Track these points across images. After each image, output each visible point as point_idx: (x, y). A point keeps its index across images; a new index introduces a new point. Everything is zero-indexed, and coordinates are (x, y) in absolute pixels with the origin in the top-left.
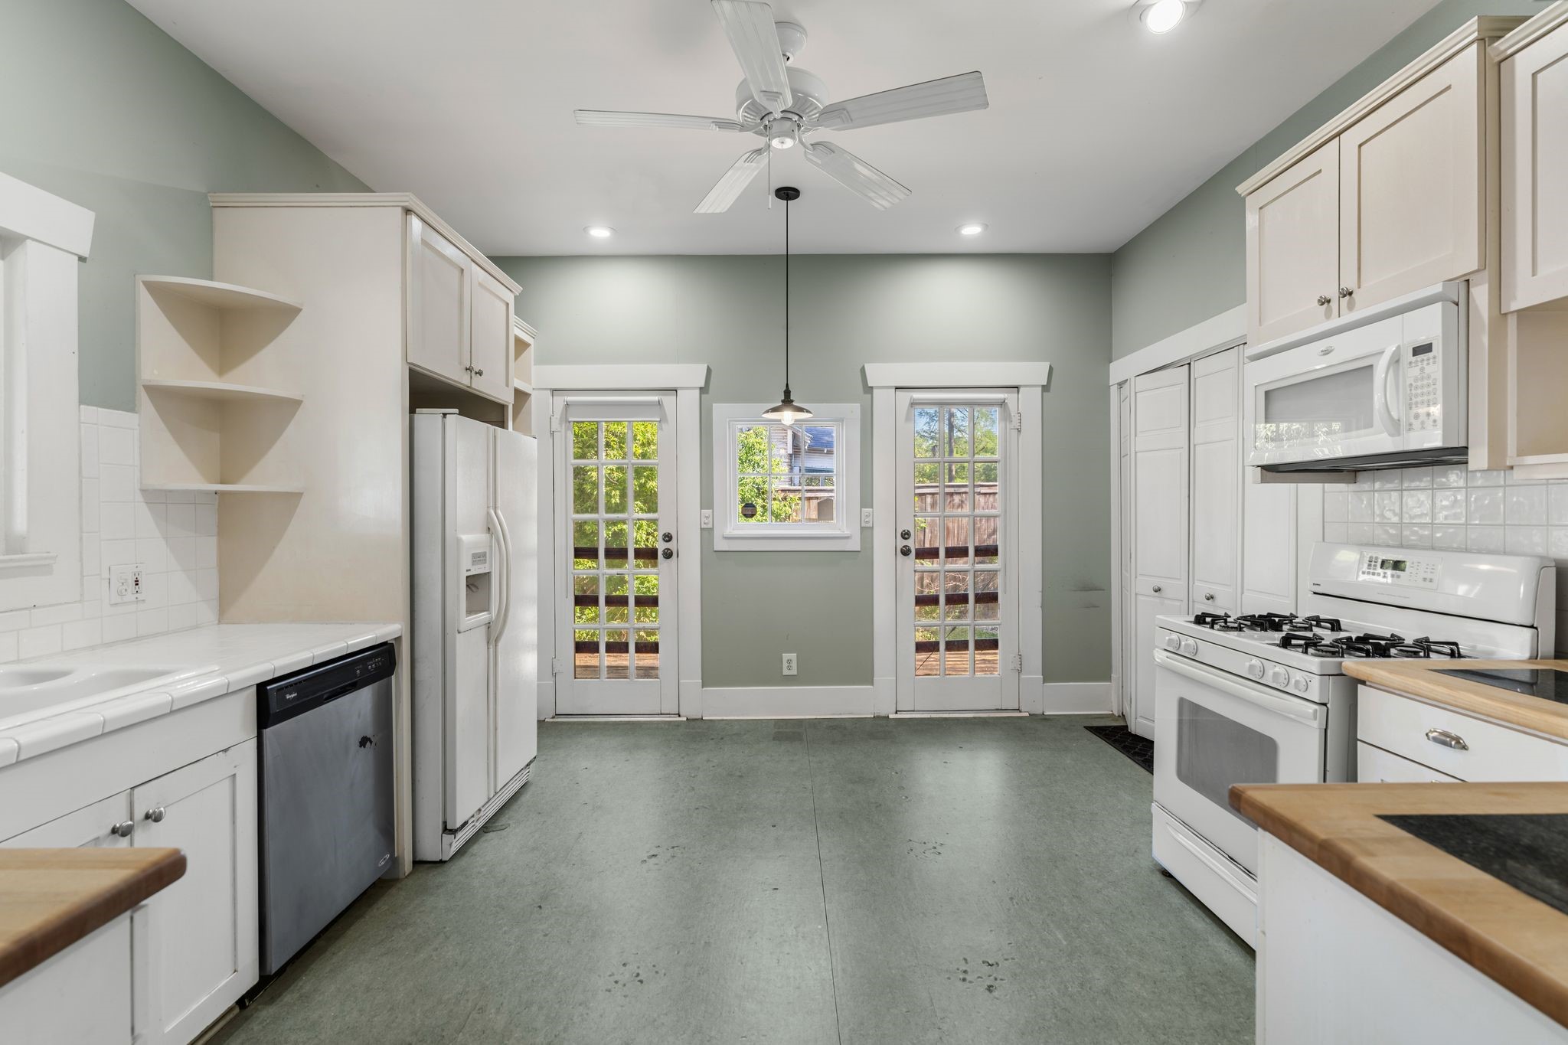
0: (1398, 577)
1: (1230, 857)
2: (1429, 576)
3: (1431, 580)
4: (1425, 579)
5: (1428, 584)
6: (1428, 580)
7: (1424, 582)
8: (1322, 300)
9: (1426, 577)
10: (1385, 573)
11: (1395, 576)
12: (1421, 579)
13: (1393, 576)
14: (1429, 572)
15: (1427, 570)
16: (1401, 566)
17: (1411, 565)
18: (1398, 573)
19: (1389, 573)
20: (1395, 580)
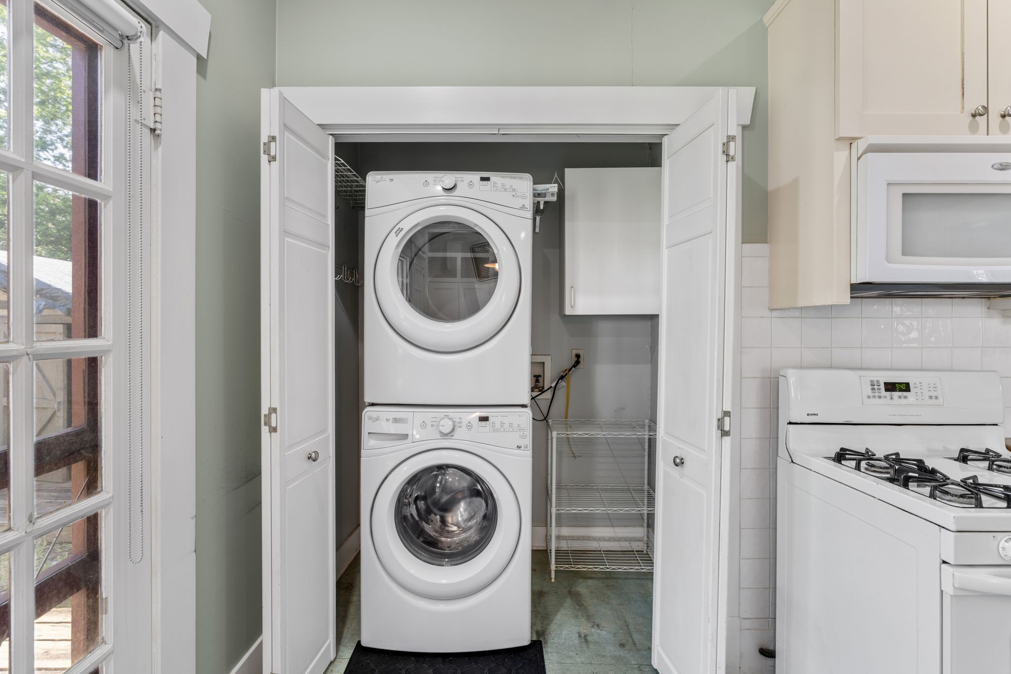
0: (906, 397)
2: (933, 394)
3: (936, 398)
4: (931, 397)
5: (933, 401)
6: (934, 398)
7: (931, 400)
8: (981, 110)
9: (931, 395)
10: (891, 395)
11: (902, 397)
12: (927, 398)
13: (900, 397)
14: (933, 390)
15: (930, 389)
16: (906, 387)
17: (915, 386)
18: (905, 394)
19: (896, 394)
20: (903, 401)
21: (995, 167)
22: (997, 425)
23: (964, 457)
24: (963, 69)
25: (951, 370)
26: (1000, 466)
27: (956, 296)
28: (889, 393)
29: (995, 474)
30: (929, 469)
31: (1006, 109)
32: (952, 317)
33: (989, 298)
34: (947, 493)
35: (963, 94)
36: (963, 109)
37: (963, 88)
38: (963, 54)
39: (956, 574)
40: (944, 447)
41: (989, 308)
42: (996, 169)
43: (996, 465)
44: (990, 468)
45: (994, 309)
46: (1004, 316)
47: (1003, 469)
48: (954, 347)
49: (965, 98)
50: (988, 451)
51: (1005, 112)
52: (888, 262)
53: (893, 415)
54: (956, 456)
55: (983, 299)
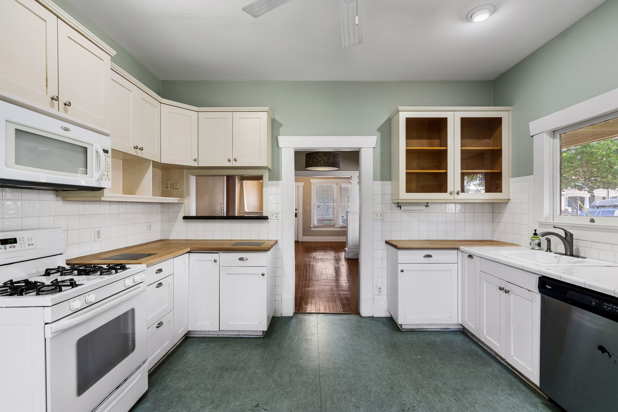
0: (14, 247)
1: (116, 388)
2: (30, 243)
3: (32, 244)
4: (29, 245)
5: (31, 247)
6: (31, 245)
7: (29, 246)
8: (56, 98)
9: (29, 243)
10: (5, 247)
11: (12, 247)
12: (27, 245)
13: (11, 247)
14: (30, 241)
15: (28, 240)
16: (14, 241)
17: (20, 239)
18: (14, 245)
19: (8, 246)
20: (13, 249)
21: (62, 128)
22: (62, 254)
23: (48, 273)
24: (47, 73)
25: (39, 229)
26: (65, 273)
27: (40, 189)
28: (3, 245)
29: (63, 277)
30: (33, 282)
31: (67, 102)
32: (39, 200)
33: (57, 191)
34: (44, 291)
35: (47, 86)
36: (47, 93)
37: (47, 83)
38: (47, 65)
39: (52, 326)
40: (37, 271)
41: (57, 196)
42: (63, 129)
43: (63, 273)
44: (61, 275)
45: (59, 197)
46: (64, 200)
47: (67, 274)
48: (40, 216)
49: (48, 88)
50: (59, 267)
51: (66, 103)
52: (6, 167)
53: (7, 259)
54: (44, 273)
55: (54, 191)
